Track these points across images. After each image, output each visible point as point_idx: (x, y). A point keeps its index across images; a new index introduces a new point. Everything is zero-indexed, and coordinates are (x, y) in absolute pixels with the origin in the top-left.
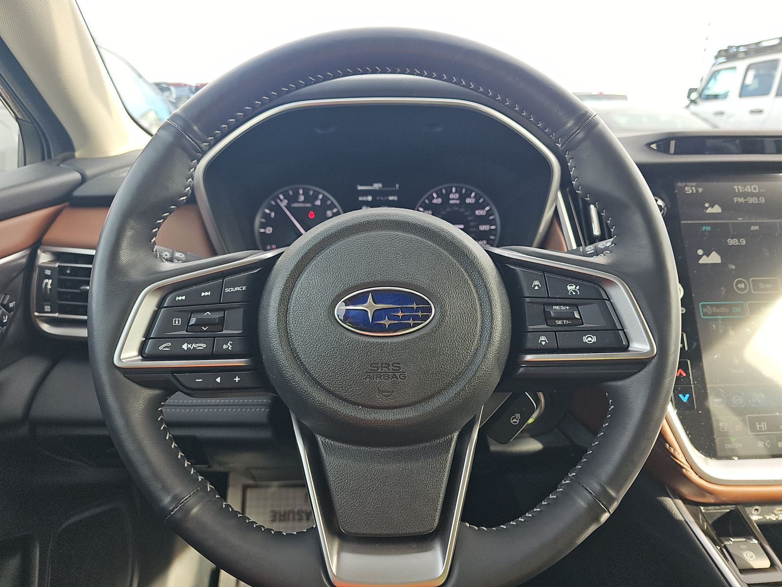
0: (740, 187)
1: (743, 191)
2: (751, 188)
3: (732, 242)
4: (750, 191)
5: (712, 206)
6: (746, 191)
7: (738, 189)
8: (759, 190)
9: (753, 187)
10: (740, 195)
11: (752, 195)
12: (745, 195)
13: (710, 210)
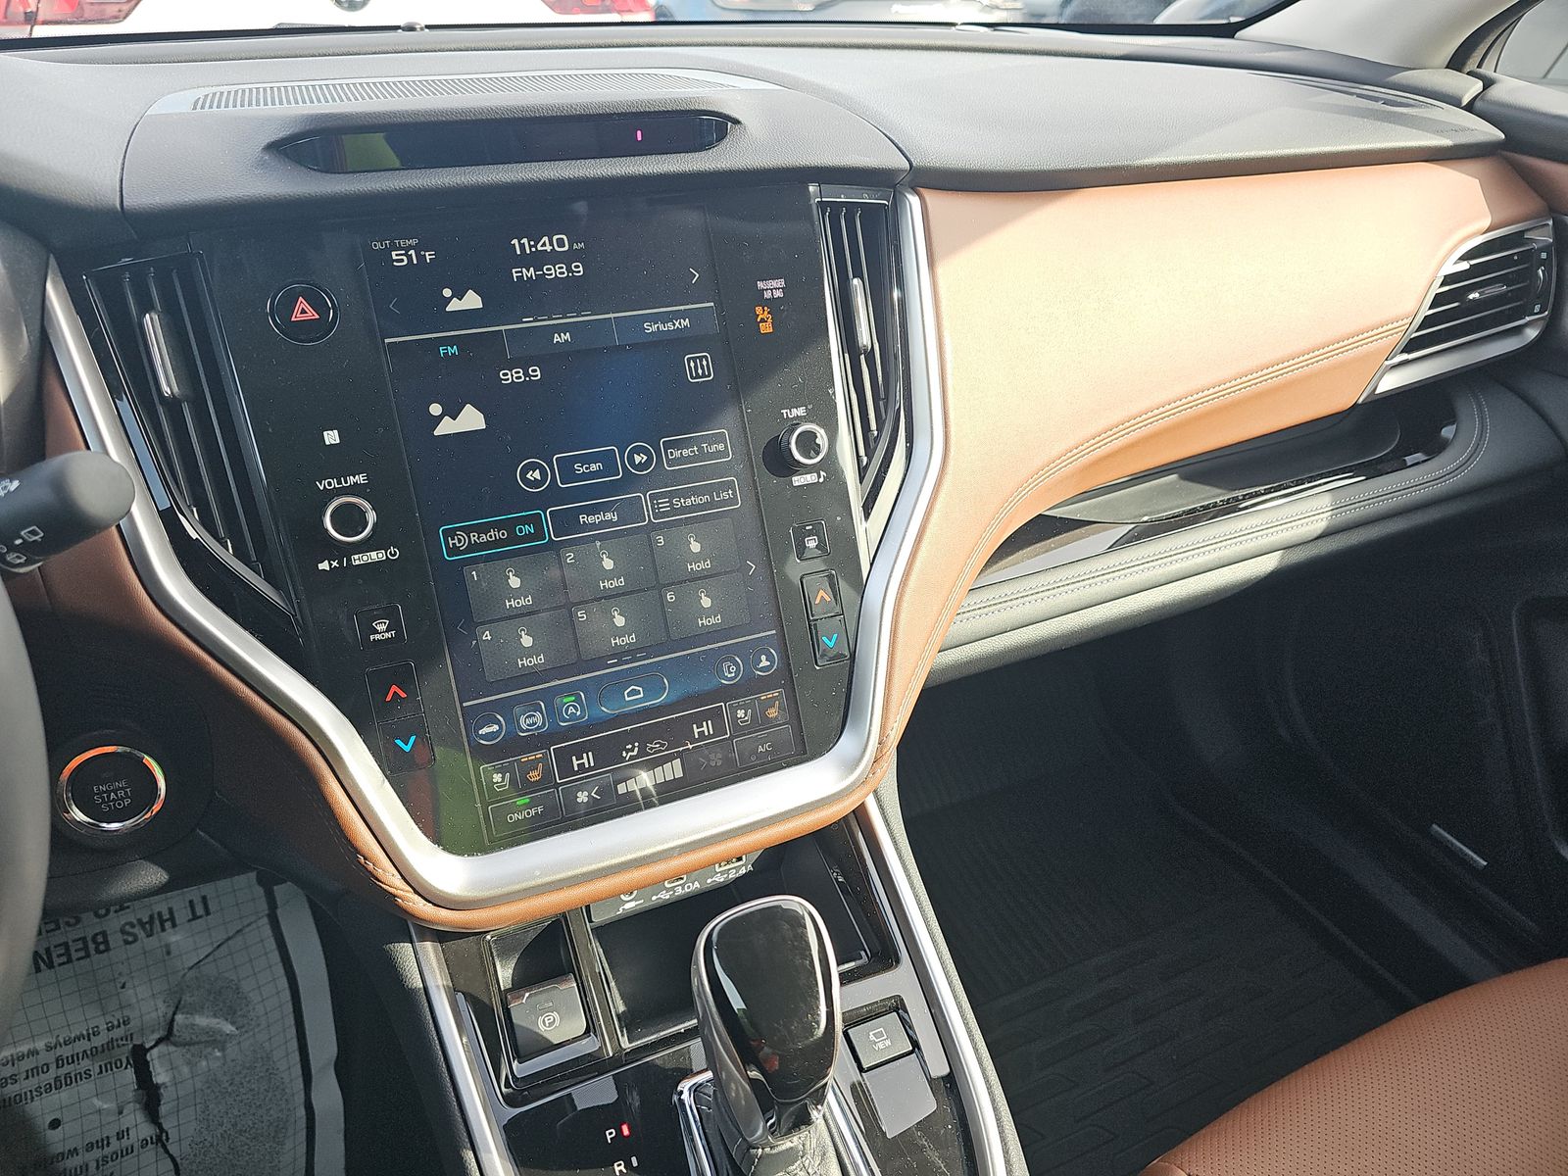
0: (525, 241)
1: (533, 249)
2: (551, 244)
3: (511, 376)
4: (548, 248)
5: (459, 294)
6: (539, 248)
7: (522, 246)
8: (571, 246)
9: (555, 238)
10: (526, 261)
11: (553, 258)
12: (539, 260)
13: (454, 306)
